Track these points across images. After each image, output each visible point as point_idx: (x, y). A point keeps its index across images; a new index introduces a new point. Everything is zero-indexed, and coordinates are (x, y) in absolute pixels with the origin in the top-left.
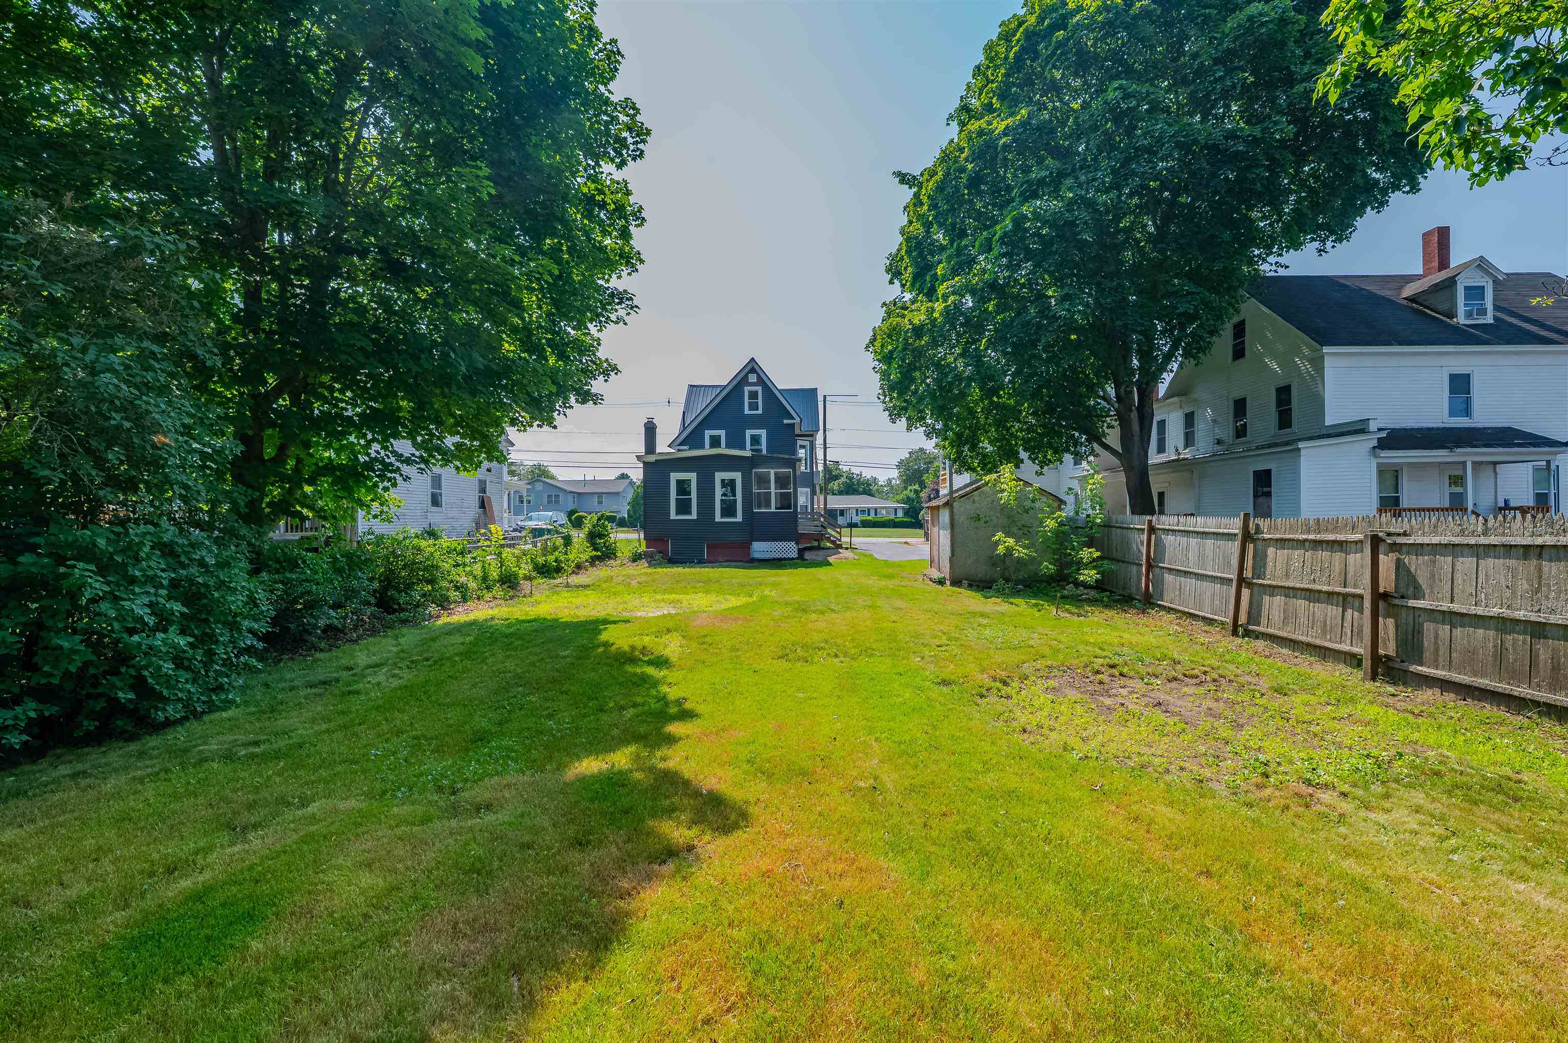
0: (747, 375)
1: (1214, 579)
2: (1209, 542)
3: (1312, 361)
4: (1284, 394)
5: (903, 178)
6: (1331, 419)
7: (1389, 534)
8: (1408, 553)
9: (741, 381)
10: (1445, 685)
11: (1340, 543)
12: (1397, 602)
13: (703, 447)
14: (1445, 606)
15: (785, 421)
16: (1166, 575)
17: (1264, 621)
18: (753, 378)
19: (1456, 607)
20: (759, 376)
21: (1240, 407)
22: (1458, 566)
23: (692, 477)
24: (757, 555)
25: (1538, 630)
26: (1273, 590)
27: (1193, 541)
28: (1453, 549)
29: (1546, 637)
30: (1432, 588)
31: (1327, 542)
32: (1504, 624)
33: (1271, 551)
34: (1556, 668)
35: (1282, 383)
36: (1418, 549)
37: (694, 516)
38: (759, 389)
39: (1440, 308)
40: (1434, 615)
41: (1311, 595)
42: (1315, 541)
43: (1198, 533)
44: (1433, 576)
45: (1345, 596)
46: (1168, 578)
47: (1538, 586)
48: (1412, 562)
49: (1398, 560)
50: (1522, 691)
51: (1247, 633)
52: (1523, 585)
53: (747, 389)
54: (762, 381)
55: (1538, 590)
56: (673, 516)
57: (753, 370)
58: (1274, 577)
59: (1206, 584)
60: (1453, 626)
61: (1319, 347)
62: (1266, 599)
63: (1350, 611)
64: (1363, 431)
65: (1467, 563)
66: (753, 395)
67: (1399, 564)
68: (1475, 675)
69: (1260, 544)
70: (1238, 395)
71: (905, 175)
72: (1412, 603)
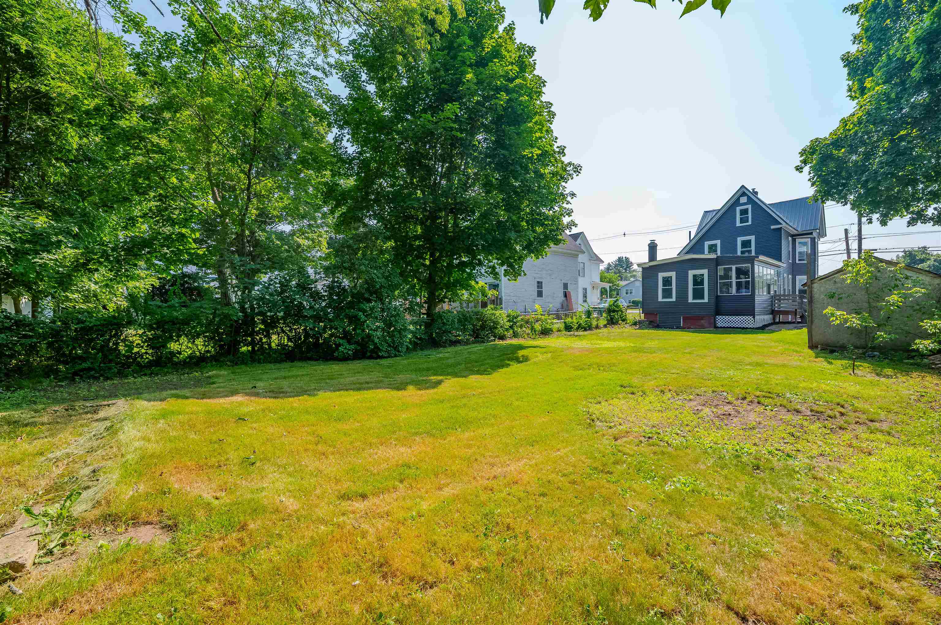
0: (738, 199)
9: (734, 203)
13: (703, 253)
15: (772, 227)
18: (744, 200)
20: (749, 198)
23: (673, 274)
24: (719, 324)
37: (674, 299)
38: (749, 207)
53: (739, 208)
54: (752, 201)
56: (660, 299)
57: (744, 194)
66: (744, 212)
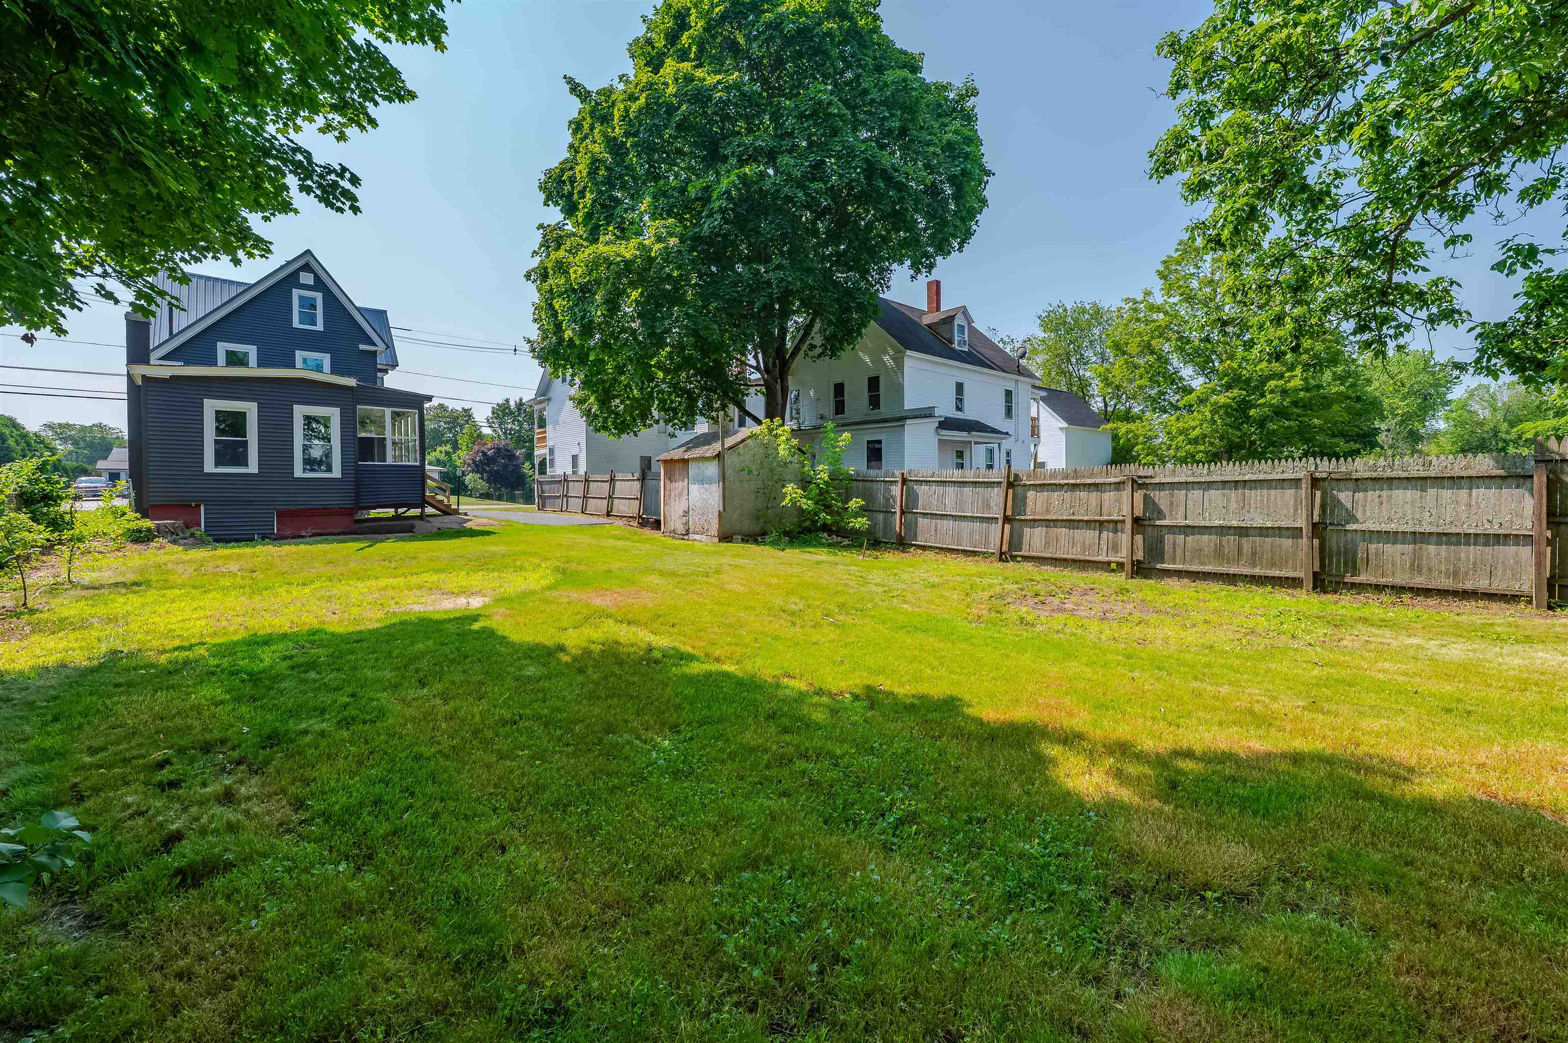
0: (295, 275)
1: (973, 518)
2: (968, 490)
3: (894, 359)
4: (874, 383)
5: (575, 88)
6: (909, 404)
7: (1139, 477)
8: (1153, 490)
9: (286, 280)
10: (1179, 574)
11: (1096, 485)
12: (1146, 523)
13: (217, 365)
14: (1182, 522)
15: (362, 347)
16: (920, 520)
17: (1025, 547)
18: (306, 278)
19: (1189, 522)
20: (317, 278)
21: (839, 389)
22: (1190, 495)
25: (1243, 532)
26: (1034, 523)
27: (950, 490)
28: (1186, 485)
29: (1247, 536)
30: (1171, 511)
31: (1085, 485)
32: (1222, 530)
33: (1031, 494)
34: (1254, 554)
35: (873, 374)
36: (1161, 486)
37: (253, 468)
38: (319, 296)
39: (945, 335)
40: (1172, 529)
41: (1072, 524)
42: (1073, 485)
43: (955, 482)
44: (1172, 504)
45: (1101, 523)
46: (922, 521)
47: (1244, 504)
48: (1156, 495)
49: (1145, 495)
50: (1233, 570)
51: (1013, 558)
52: (1233, 506)
53: (296, 293)
54: (322, 284)
55: (1243, 508)
56: (210, 467)
57: (307, 268)
58: (1034, 513)
59: (964, 524)
60: (1186, 535)
61: (903, 348)
62: (1027, 531)
63: (1105, 533)
64: (931, 416)
65: (1196, 494)
66: (308, 303)
67: (1146, 497)
68: (1202, 564)
69: (1019, 490)
70: (839, 381)
71: (578, 85)
72: (1158, 523)
